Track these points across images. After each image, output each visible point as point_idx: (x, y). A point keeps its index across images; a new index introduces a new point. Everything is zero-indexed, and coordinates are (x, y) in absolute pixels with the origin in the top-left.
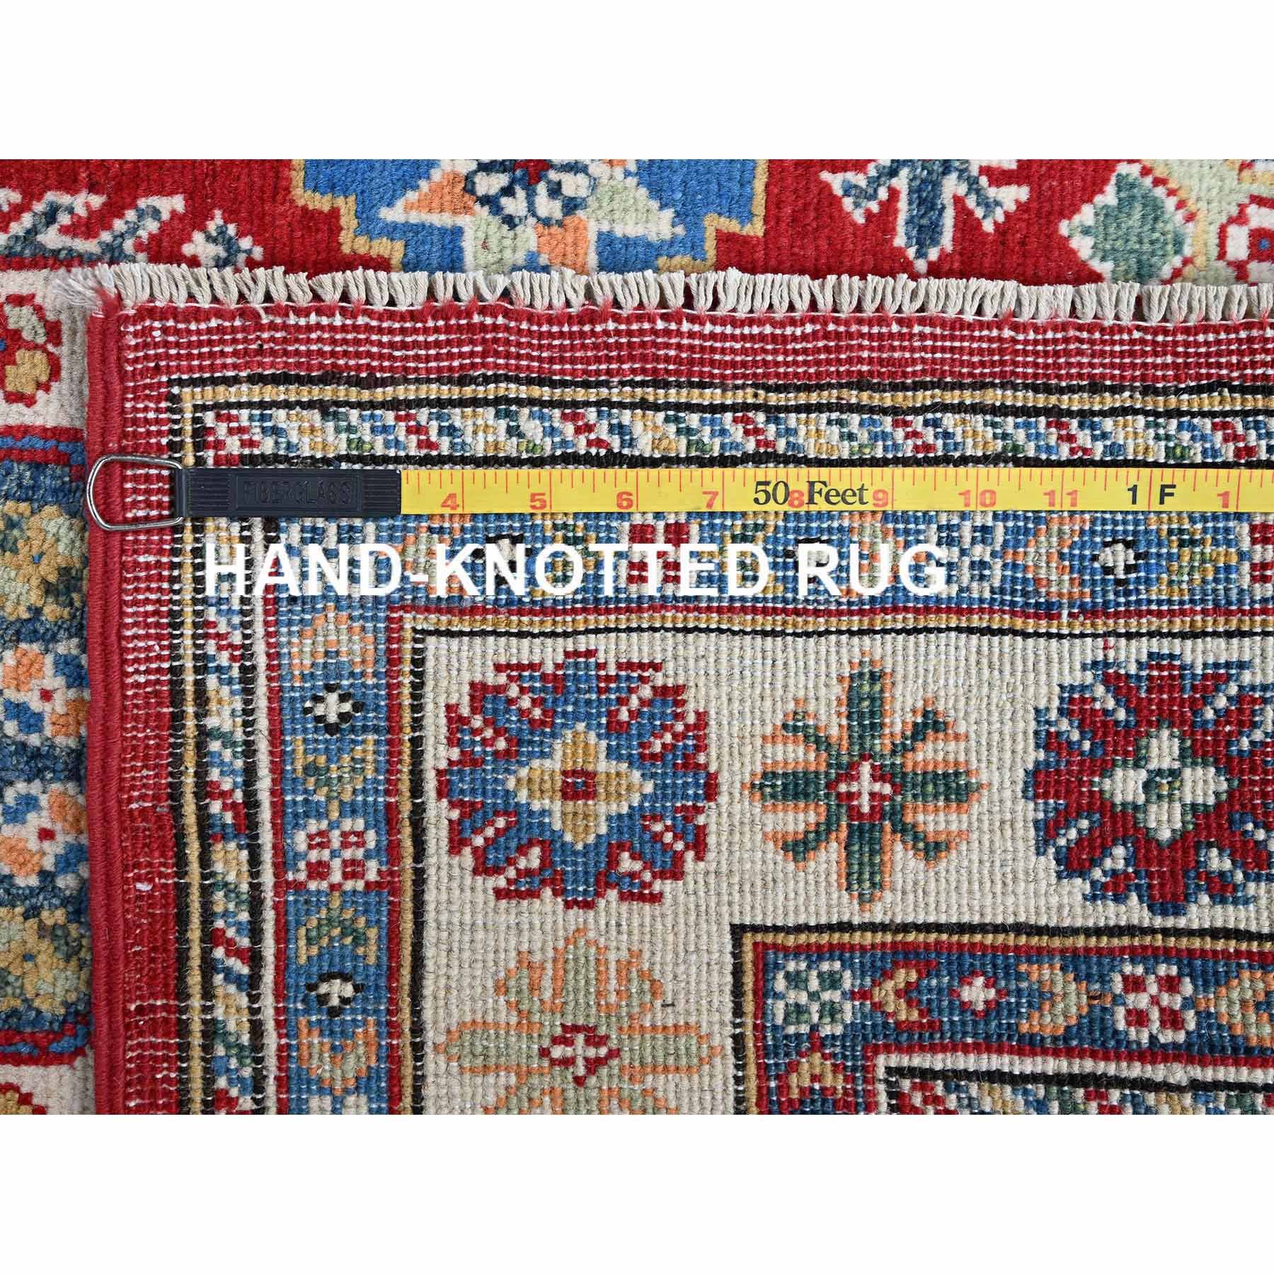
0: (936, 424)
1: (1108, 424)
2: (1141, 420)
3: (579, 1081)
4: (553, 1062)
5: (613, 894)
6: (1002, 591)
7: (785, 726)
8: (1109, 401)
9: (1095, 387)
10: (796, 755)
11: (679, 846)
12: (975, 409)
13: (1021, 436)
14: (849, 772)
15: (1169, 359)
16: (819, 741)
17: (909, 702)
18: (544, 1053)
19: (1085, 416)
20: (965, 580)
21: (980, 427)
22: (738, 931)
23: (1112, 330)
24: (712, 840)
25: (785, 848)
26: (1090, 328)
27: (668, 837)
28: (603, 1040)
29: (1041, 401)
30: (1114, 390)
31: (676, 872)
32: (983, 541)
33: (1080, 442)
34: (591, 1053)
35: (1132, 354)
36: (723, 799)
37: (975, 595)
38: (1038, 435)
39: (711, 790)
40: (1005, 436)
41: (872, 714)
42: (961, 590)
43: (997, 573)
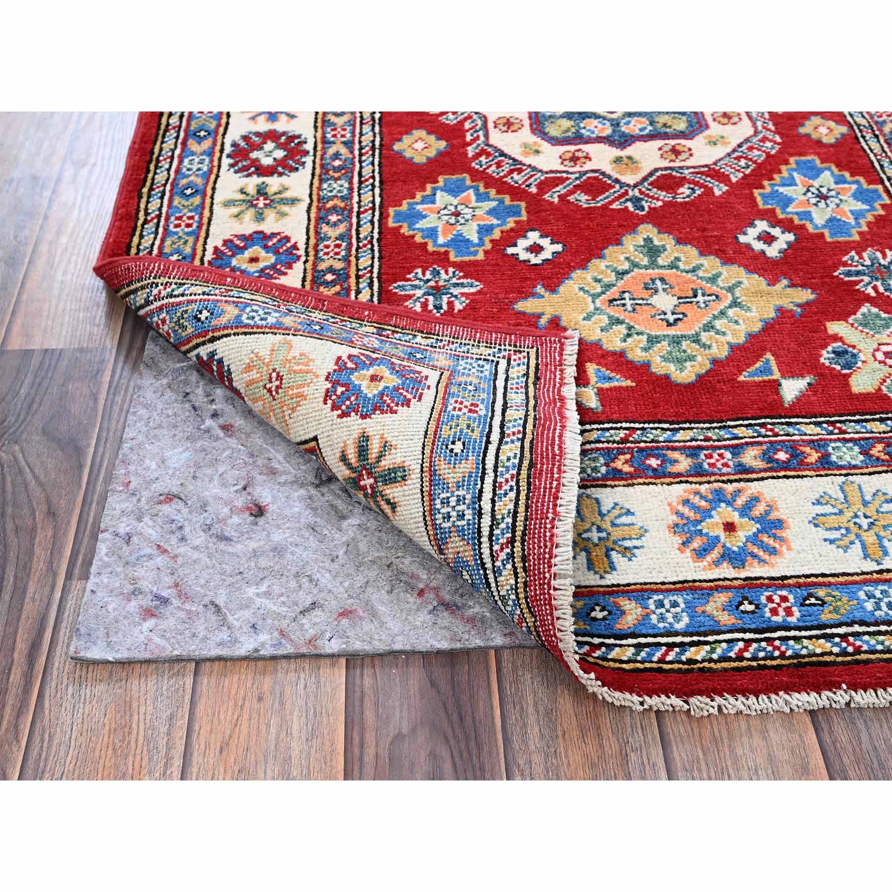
0: (511, 489)
1: (509, 566)
2: (513, 582)
3: (265, 387)
4: (271, 374)
5: (329, 386)
6: (441, 528)
7: (386, 442)
8: (519, 565)
9: (524, 559)
10: (375, 447)
11: (344, 407)
12: (516, 505)
13: (503, 526)
14: (370, 474)
15: (538, 592)
16: (380, 457)
17: (396, 494)
18: (274, 370)
19: (511, 556)
20: (443, 511)
21: (507, 507)
22: (315, 439)
23: (549, 562)
24: (345, 419)
25: (343, 451)
26: (551, 553)
27: (348, 403)
28: (277, 393)
29: (519, 533)
30: (524, 568)
31: (334, 407)
32: (458, 516)
33: (500, 554)
34: (273, 389)
35: (540, 573)
36: (360, 421)
37: (437, 517)
38: (503, 534)
39: (363, 417)
40: (503, 518)
41: (390, 479)
42: (438, 510)
43: (446, 525)
